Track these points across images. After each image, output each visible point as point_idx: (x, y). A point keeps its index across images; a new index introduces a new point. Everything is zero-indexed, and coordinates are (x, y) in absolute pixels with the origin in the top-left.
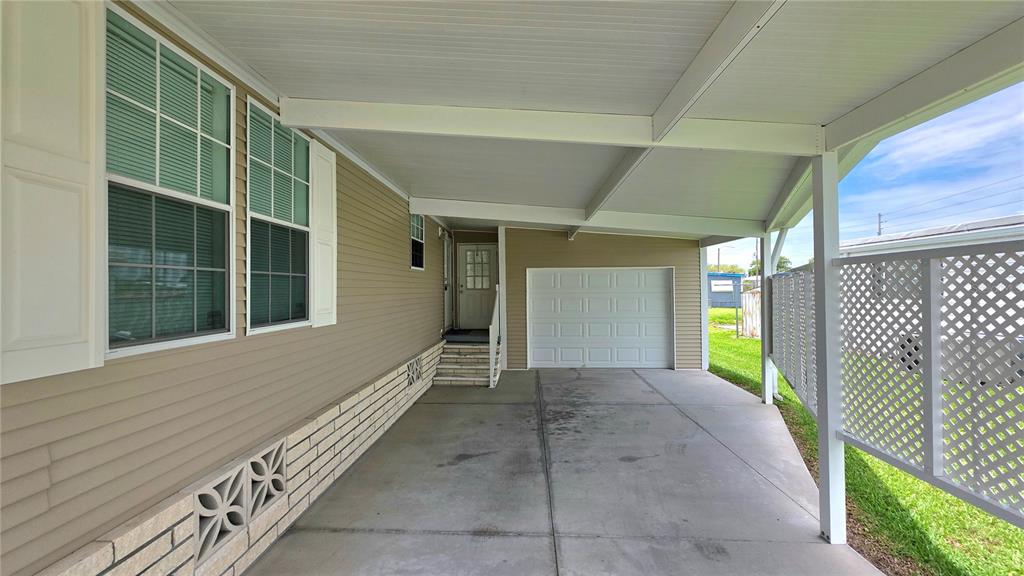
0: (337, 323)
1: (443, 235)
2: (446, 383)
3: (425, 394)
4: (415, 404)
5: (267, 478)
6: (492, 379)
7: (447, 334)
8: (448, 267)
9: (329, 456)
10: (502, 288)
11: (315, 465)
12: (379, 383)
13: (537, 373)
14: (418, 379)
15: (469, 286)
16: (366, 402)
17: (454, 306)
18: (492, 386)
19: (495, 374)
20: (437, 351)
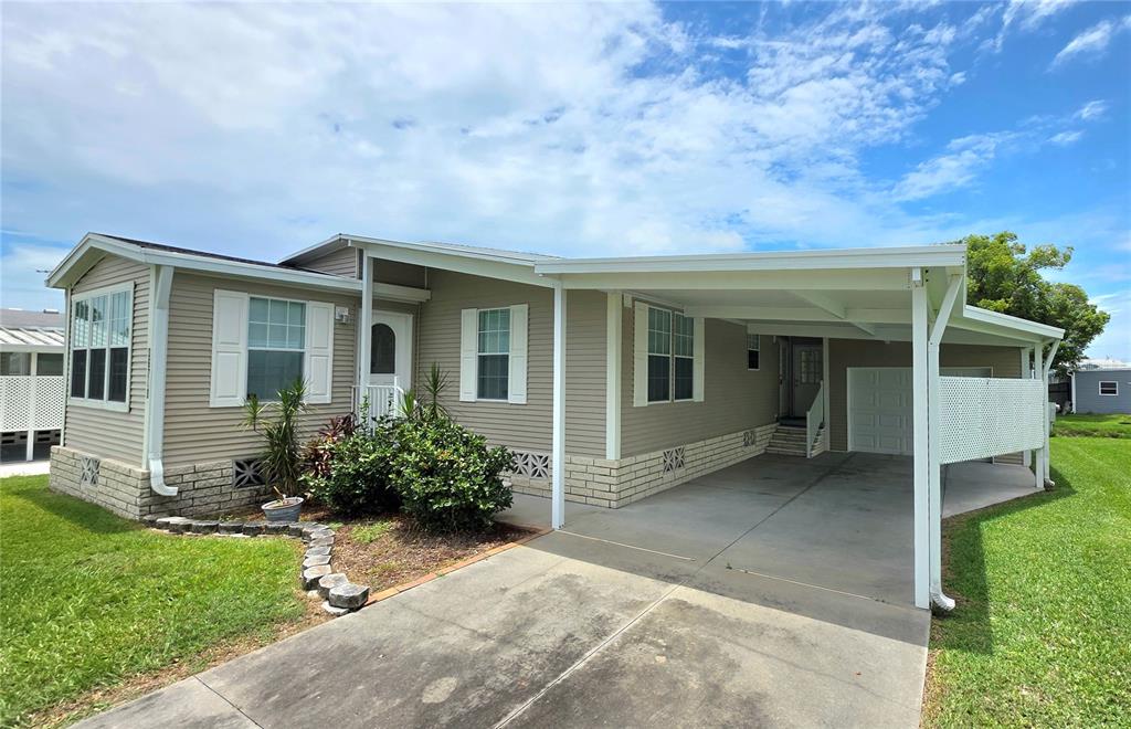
0: (704, 401)
1: (777, 341)
2: (774, 451)
3: (758, 456)
5: (680, 458)
6: (809, 453)
7: (783, 418)
8: (784, 366)
9: (700, 462)
10: (826, 383)
11: (695, 464)
12: (725, 437)
13: (854, 454)
14: (753, 444)
15: (804, 380)
16: (718, 445)
17: (790, 396)
18: (808, 456)
19: (812, 450)
20: (770, 429)
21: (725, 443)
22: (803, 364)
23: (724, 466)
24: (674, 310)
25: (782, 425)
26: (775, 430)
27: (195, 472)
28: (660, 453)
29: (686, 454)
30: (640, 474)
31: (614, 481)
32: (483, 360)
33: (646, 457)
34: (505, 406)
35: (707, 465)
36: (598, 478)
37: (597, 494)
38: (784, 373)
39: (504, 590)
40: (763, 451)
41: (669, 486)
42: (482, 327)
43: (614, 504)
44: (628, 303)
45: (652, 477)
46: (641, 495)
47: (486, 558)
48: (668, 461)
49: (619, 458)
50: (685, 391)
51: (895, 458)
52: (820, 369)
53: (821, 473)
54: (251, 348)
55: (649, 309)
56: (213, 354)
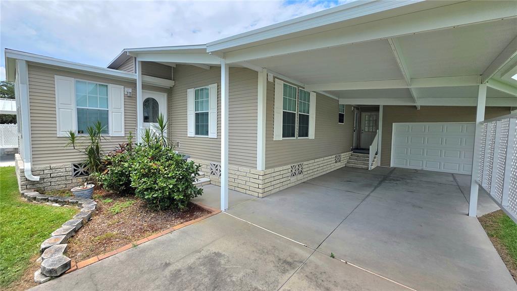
0: (315, 139)
1: (354, 110)
2: (350, 166)
4: (337, 169)
5: (300, 169)
6: (370, 167)
7: (354, 149)
8: (356, 122)
9: (311, 171)
10: (380, 132)
11: (309, 172)
12: (325, 158)
13: (395, 169)
14: (339, 161)
15: (366, 130)
16: (321, 162)
17: (359, 138)
18: (369, 169)
19: (372, 165)
20: (348, 154)
21: (325, 161)
22: (366, 122)
23: (325, 173)
24: (299, 86)
25: (354, 152)
26: (350, 155)
27: (51, 169)
28: (289, 166)
29: (304, 167)
30: (276, 178)
31: (260, 182)
32: (197, 115)
33: (281, 168)
34: (207, 139)
35: (315, 173)
36: (252, 180)
37: (251, 189)
38: (356, 126)
39: (167, 265)
40: (344, 165)
41: (293, 184)
42: (196, 97)
43: (260, 195)
44: (271, 79)
45: (284, 179)
46: (278, 190)
47: (171, 232)
48: (294, 171)
49: (264, 169)
50: (304, 132)
51: (419, 172)
52: (376, 124)
53: (380, 180)
54: (79, 107)
55: (284, 84)
56: (57, 110)
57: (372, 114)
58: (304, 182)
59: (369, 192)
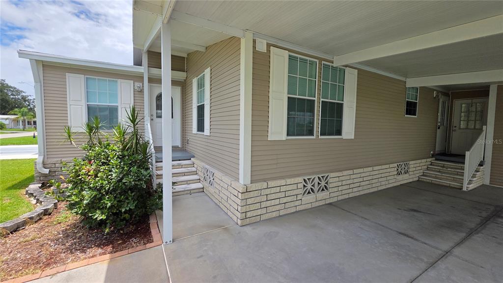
0: (355, 138)
1: (437, 96)
2: (428, 181)
3: (410, 183)
4: (401, 185)
5: (323, 183)
6: (465, 185)
7: (438, 154)
8: (443, 115)
9: (346, 187)
10: (489, 129)
12: (376, 168)
14: (406, 173)
15: (462, 127)
16: (367, 174)
17: (447, 139)
18: (465, 189)
19: (469, 184)
20: (424, 163)
22: (463, 115)
24: (321, 59)
25: (436, 160)
26: (429, 163)
27: (61, 163)
28: (299, 179)
29: (331, 180)
31: (239, 202)
32: (199, 108)
34: (204, 137)
37: (232, 209)
38: (442, 119)
40: (417, 179)
41: (309, 206)
43: (239, 222)
49: (249, 182)
50: (333, 129)
52: (482, 117)
53: (484, 214)
54: (88, 103)
55: (290, 56)
56: (68, 106)
57: (475, 100)
58: (330, 204)
59: (452, 244)
